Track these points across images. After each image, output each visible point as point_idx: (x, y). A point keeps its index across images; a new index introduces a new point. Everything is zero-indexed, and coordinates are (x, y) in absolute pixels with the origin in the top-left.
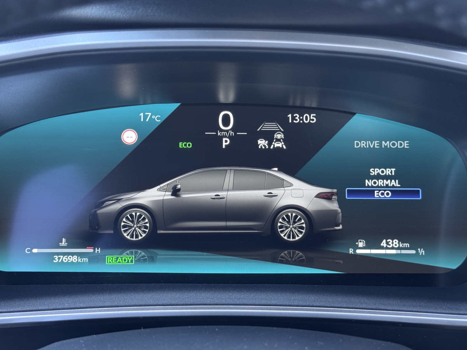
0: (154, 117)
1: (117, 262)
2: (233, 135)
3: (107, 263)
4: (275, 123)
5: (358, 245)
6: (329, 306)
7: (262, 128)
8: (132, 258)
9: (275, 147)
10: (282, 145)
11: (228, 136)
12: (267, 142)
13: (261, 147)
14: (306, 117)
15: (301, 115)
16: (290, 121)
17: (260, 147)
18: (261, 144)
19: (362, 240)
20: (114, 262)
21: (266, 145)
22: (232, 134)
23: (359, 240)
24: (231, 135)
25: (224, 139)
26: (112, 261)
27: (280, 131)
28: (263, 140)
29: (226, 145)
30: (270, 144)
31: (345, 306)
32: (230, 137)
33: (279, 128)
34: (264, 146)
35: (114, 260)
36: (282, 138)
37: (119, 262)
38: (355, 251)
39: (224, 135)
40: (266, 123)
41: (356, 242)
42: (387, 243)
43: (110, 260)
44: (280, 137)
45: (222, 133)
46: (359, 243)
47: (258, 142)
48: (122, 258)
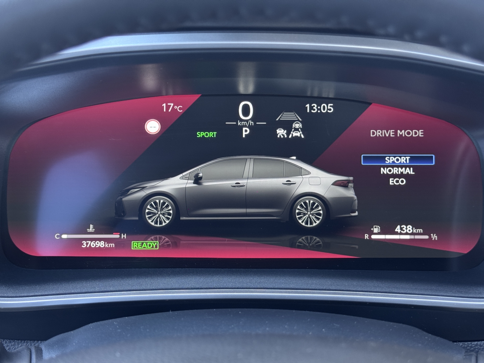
0: (176, 107)
1: (143, 247)
2: (253, 125)
3: (133, 248)
4: (293, 113)
5: (373, 231)
6: (344, 289)
7: (281, 118)
8: (156, 243)
9: (294, 136)
10: (300, 134)
11: (247, 126)
12: (286, 131)
13: (280, 136)
14: (324, 107)
15: (319, 105)
16: (308, 111)
18: (280, 134)
19: (377, 225)
20: (139, 247)
22: (252, 123)
23: (374, 226)
24: (251, 125)
25: (244, 129)
27: (298, 120)
28: (282, 129)
29: (246, 135)
30: (288, 134)
31: (360, 289)
32: (249, 127)
33: (297, 118)
34: (283, 135)
35: (139, 245)
37: (145, 247)
38: (370, 237)
39: (244, 125)
40: (284, 113)
41: (372, 228)
42: (401, 229)
43: (136, 246)
44: (299, 126)
45: (242, 123)
46: (374, 229)
47: (277, 131)
48: (147, 243)
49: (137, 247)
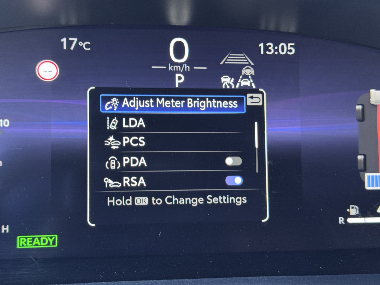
0: (81, 44)
1: (34, 244)
2: (189, 70)
3: (19, 246)
4: (243, 55)
5: (349, 213)
7: (226, 61)
8: (53, 238)
9: (242, 85)
10: (251, 83)
11: (182, 71)
12: (233, 79)
13: (226, 86)
14: (283, 47)
15: (276, 44)
16: (262, 52)
17: (224, 86)
18: (226, 83)
19: (354, 205)
20: (28, 244)
21: (231, 84)
22: (187, 68)
23: (351, 206)
24: (186, 70)
25: (177, 75)
26: (26, 243)
27: (250, 65)
28: (228, 77)
29: (179, 84)
30: (235, 83)
32: (184, 73)
33: (248, 61)
34: (230, 85)
35: (28, 242)
36: (252, 74)
37: (36, 245)
38: (345, 221)
39: (177, 70)
40: (231, 55)
41: (347, 209)
43: (24, 242)
44: (250, 73)
45: (174, 67)
46: (351, 210)
47: (221, 80)
48: (39, 238)
49: (25, 245)
